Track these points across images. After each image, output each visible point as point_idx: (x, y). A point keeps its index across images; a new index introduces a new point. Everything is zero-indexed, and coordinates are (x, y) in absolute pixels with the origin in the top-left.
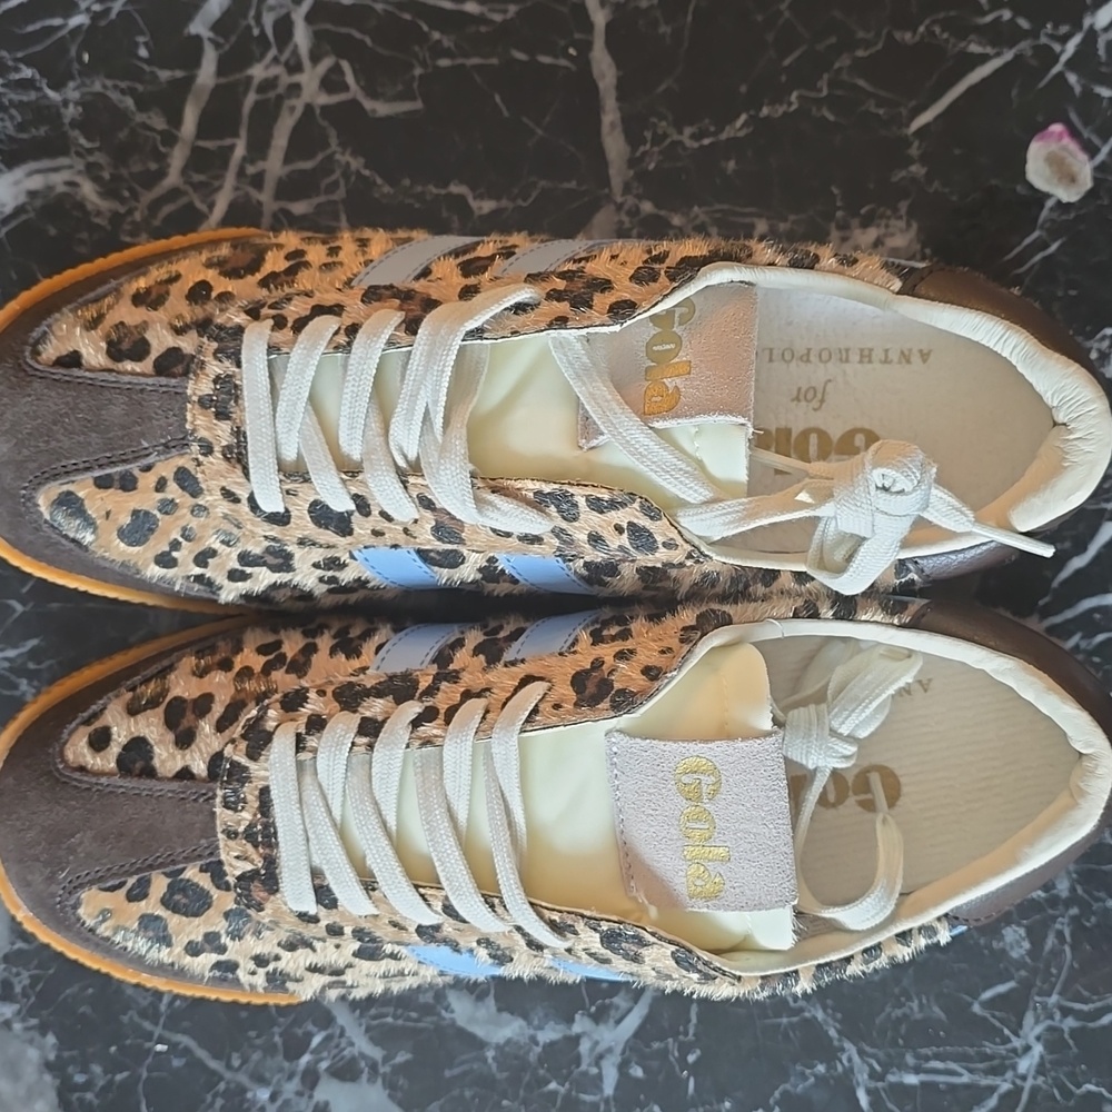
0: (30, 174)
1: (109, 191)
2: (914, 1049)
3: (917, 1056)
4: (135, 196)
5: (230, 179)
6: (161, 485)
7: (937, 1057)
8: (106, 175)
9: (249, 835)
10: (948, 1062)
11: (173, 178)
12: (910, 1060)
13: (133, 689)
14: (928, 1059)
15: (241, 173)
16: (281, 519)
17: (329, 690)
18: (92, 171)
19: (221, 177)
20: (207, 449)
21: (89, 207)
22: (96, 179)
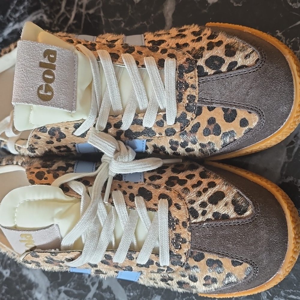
0: (33, 16)
1: (49, 17)
2: (284, 290)
3: (285, 292)
4: (55, 17)
5: (75, 7)
6: (204, 213)
7: (293, 294)
8: (49, 13)
9: (187, 86)
10: (298, 297)
11: (63, 10)
12: (282, 293)
13: (235, 140)
14: (289, 294)
15: (78, 5)
16: (162, 196)
17: (157, 135)
18: (46, 12)
19: (73, 7)
20: (184, 224)
21: (45, 22)
22: (47, 14)
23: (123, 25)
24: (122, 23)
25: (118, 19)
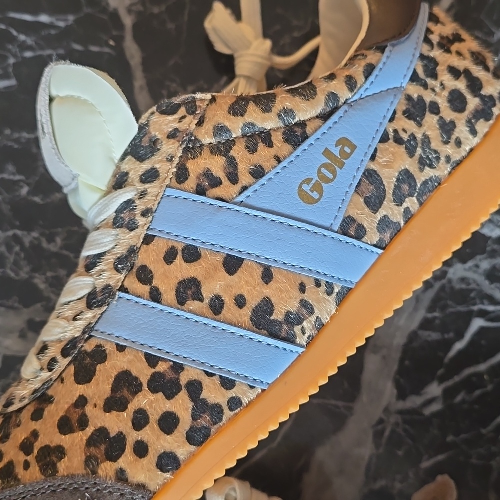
23: (25, 191)
24: (22, 187)
25: (12, 177)
